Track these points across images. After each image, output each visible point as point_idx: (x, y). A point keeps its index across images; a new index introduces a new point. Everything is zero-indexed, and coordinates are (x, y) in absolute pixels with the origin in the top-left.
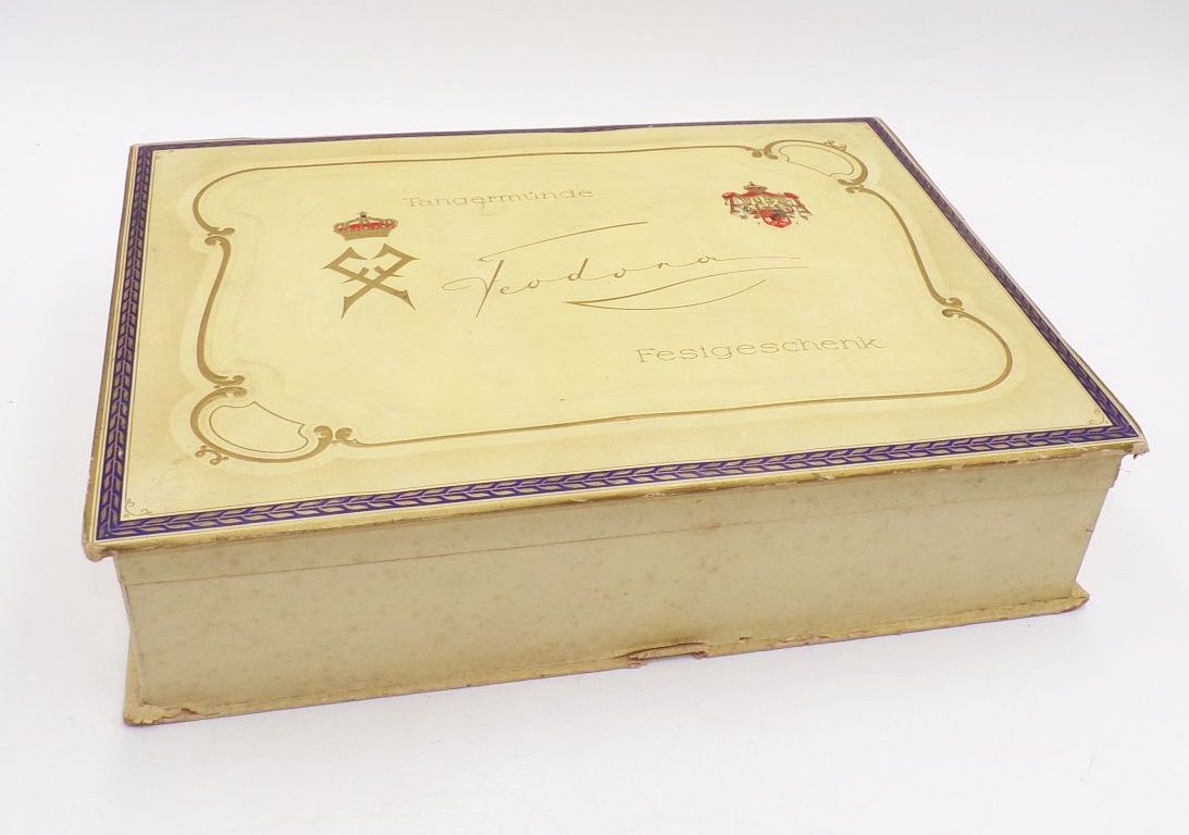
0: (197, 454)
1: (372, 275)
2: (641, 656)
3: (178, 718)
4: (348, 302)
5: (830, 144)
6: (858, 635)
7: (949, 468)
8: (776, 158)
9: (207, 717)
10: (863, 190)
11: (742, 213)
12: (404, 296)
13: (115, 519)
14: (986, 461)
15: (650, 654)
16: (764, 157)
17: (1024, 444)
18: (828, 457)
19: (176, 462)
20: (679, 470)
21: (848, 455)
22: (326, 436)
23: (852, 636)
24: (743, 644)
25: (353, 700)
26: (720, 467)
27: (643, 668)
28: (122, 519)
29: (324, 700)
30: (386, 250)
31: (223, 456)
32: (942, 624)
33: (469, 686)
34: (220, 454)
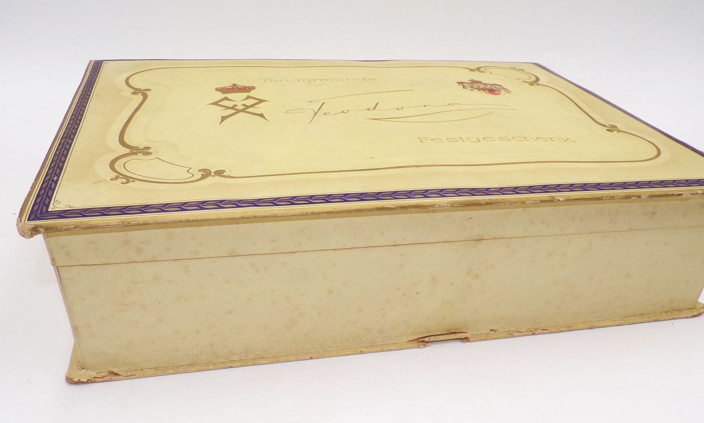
0: (111, 179)
1: (240, 107)
2: (426, 339)
3: (105, 378)
4: (224, 118)
5: (514, 68)
6: (566, 329)
7: (639, 197)
8: (484, 72)
9: (128, 377)
10: (538, 85)
11: (470, 89)
12: (262, 115)
13: (44, 210)
14: (663, 193)
15: (432, 339)
16: (476, 71)
17: (685, 185)
18: (558, 188)
19: (95, 183)
20: (458, 192)
21: (571, 187)
22: (206, 174)
23: (562, 329)
24: (492, 334)
25: (231, 367)
26: (487, 191)
27: (428, 348)
28: (49, 210)
29: (211, 366)
30: (248, 97)
31: (131, 180)
32: (619, 322)
33: (311, 358)
34: (128, 179)
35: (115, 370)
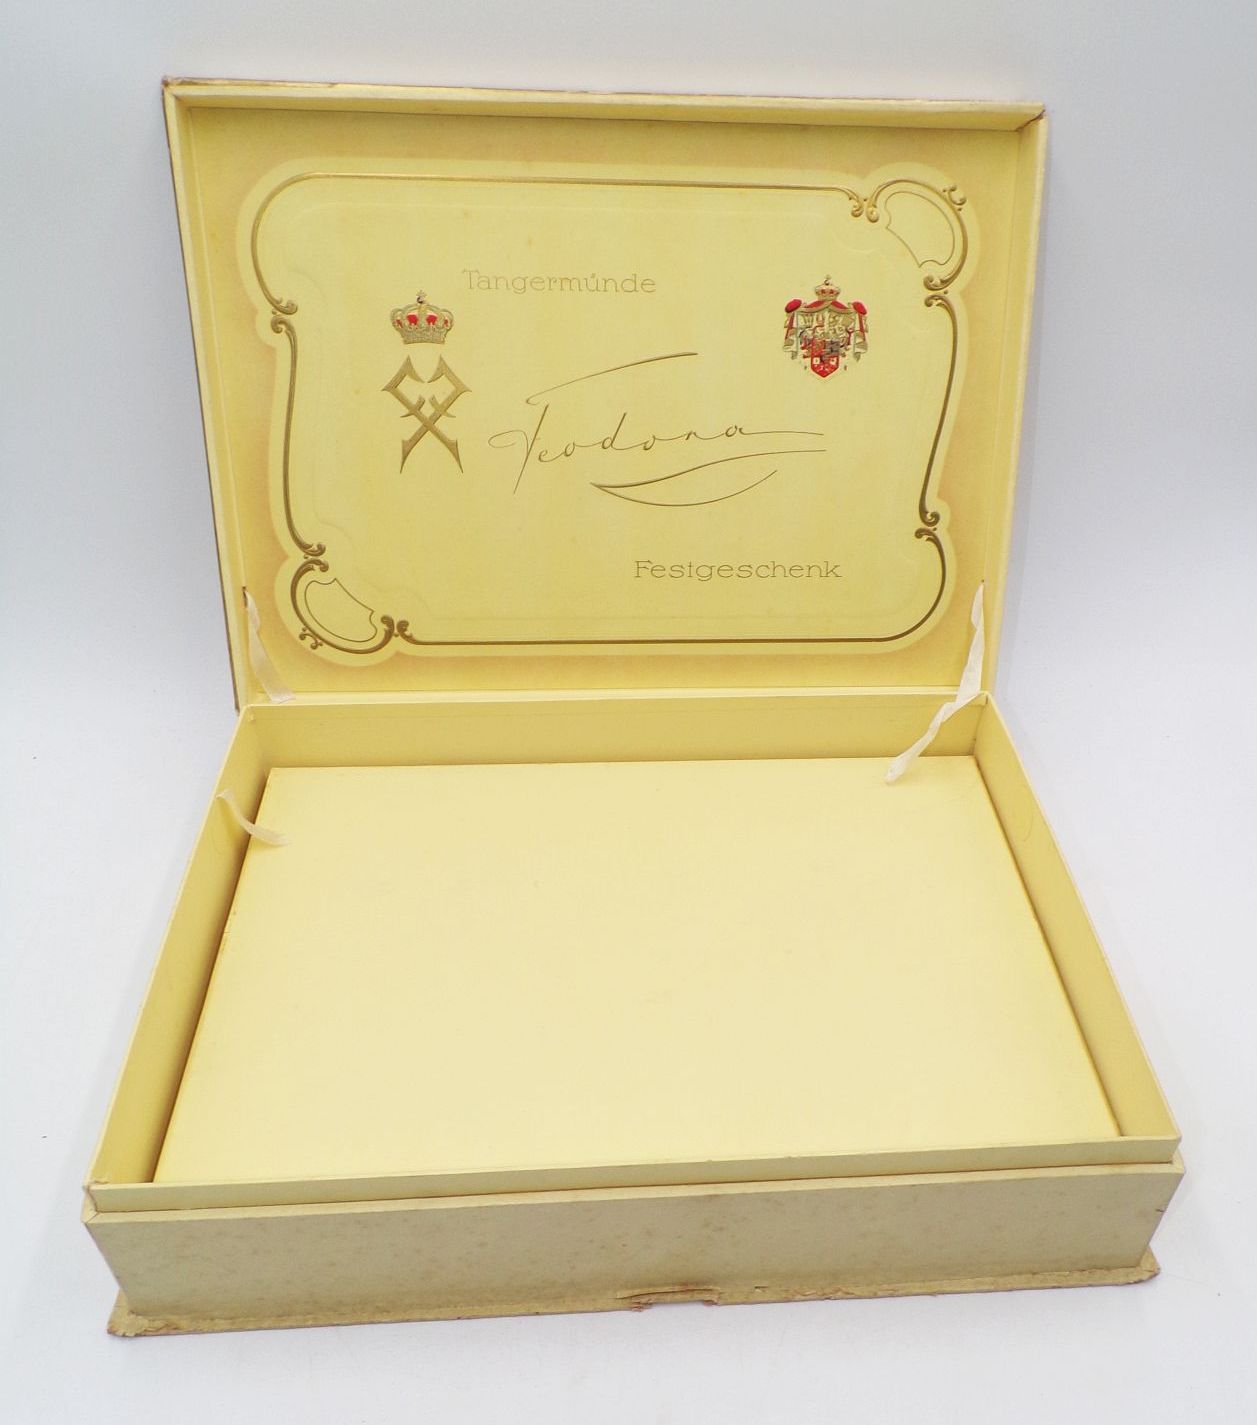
2: (644, 1300)
3: (161, 1332)
9: (189, 1333)
15: (653, 1298)
23: (880, 1293)
33: (459, 1318)
35: (174, 1318)
